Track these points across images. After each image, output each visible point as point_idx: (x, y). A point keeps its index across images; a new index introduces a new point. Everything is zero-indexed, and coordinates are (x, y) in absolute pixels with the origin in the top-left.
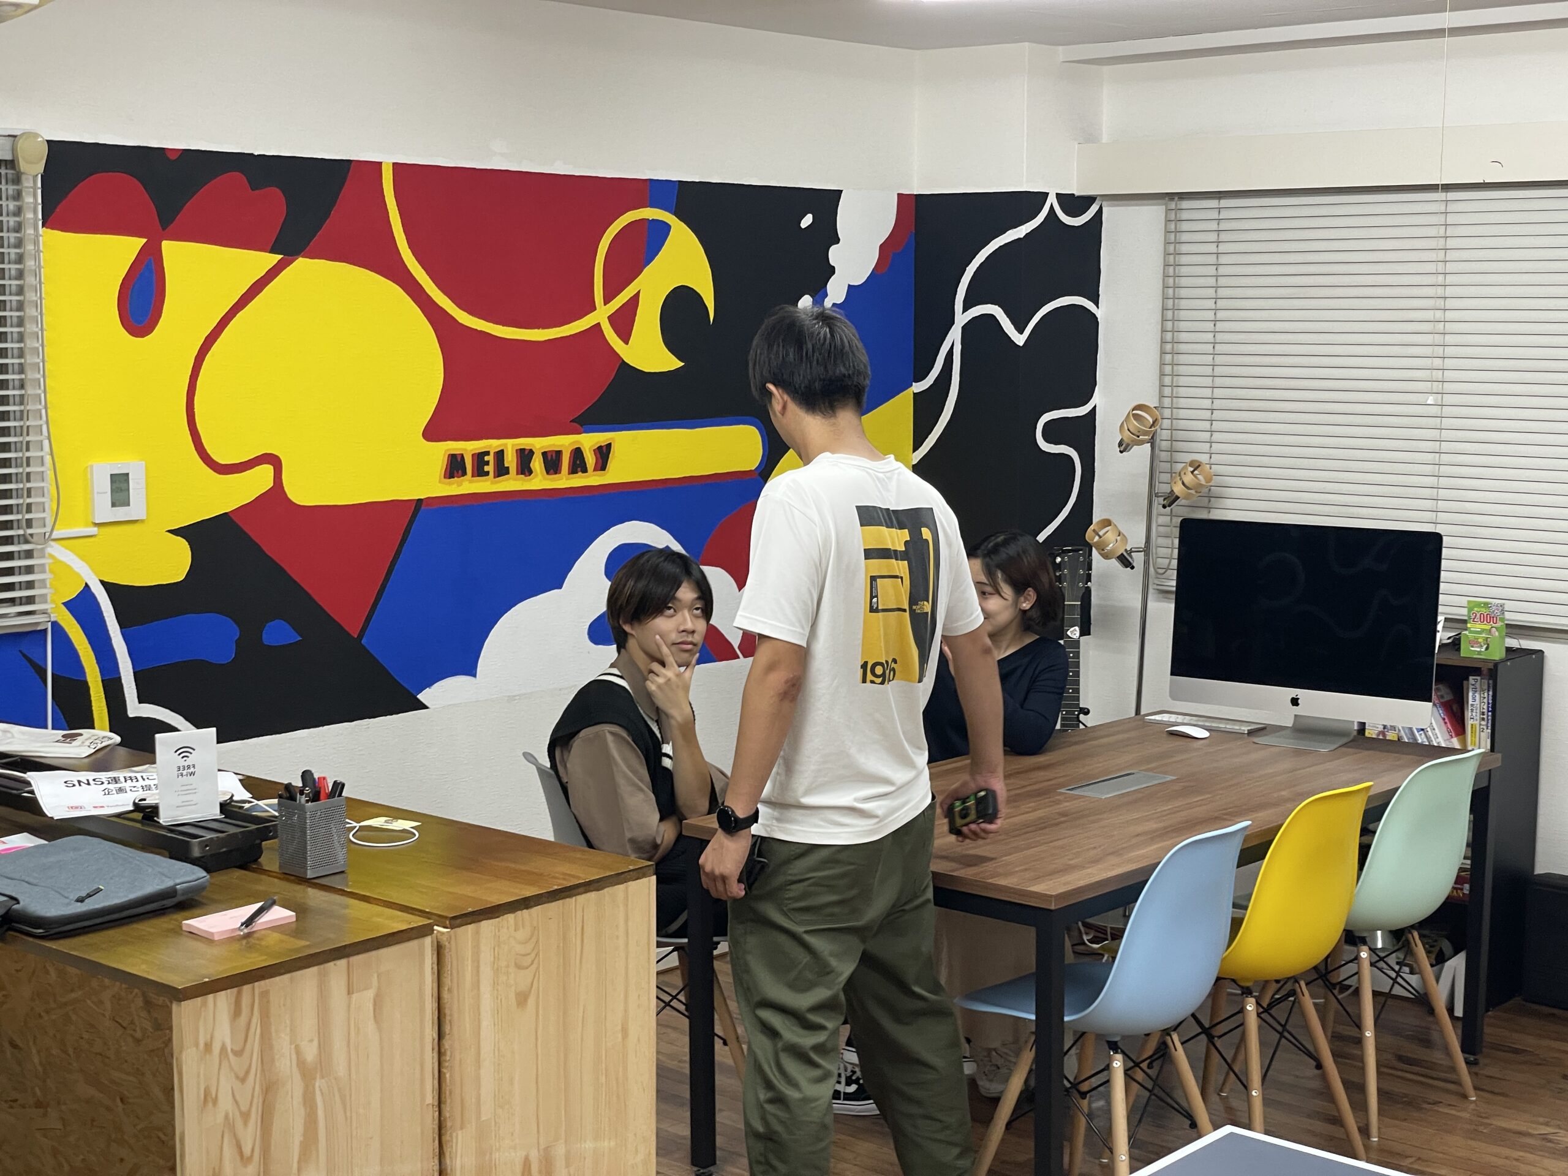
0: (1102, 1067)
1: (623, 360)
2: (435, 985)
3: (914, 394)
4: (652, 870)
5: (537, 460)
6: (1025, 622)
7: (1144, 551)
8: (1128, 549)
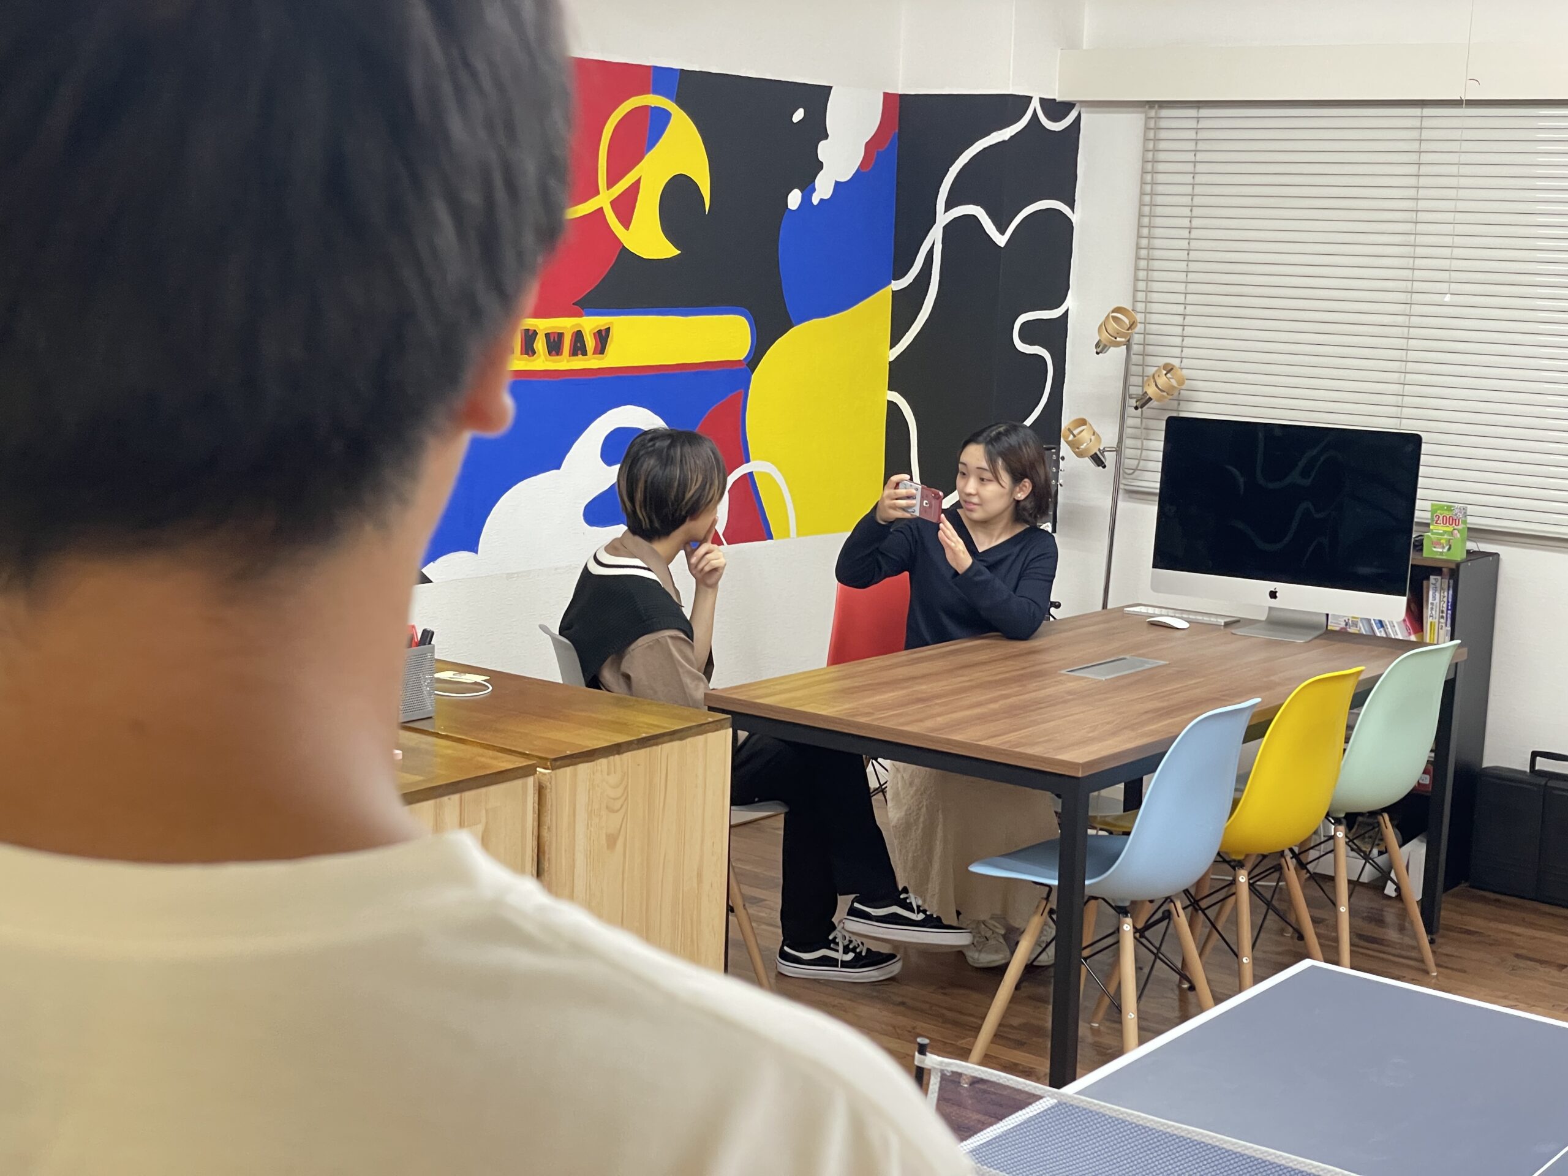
0: (1111, 931)
1: (624, 246)
2: (536, 824)
3: (893, 291)
4: (729, 723)
5: (540, 341)
6: (1018, 511)
7: (1116, 451)
8: (1101, 449)
